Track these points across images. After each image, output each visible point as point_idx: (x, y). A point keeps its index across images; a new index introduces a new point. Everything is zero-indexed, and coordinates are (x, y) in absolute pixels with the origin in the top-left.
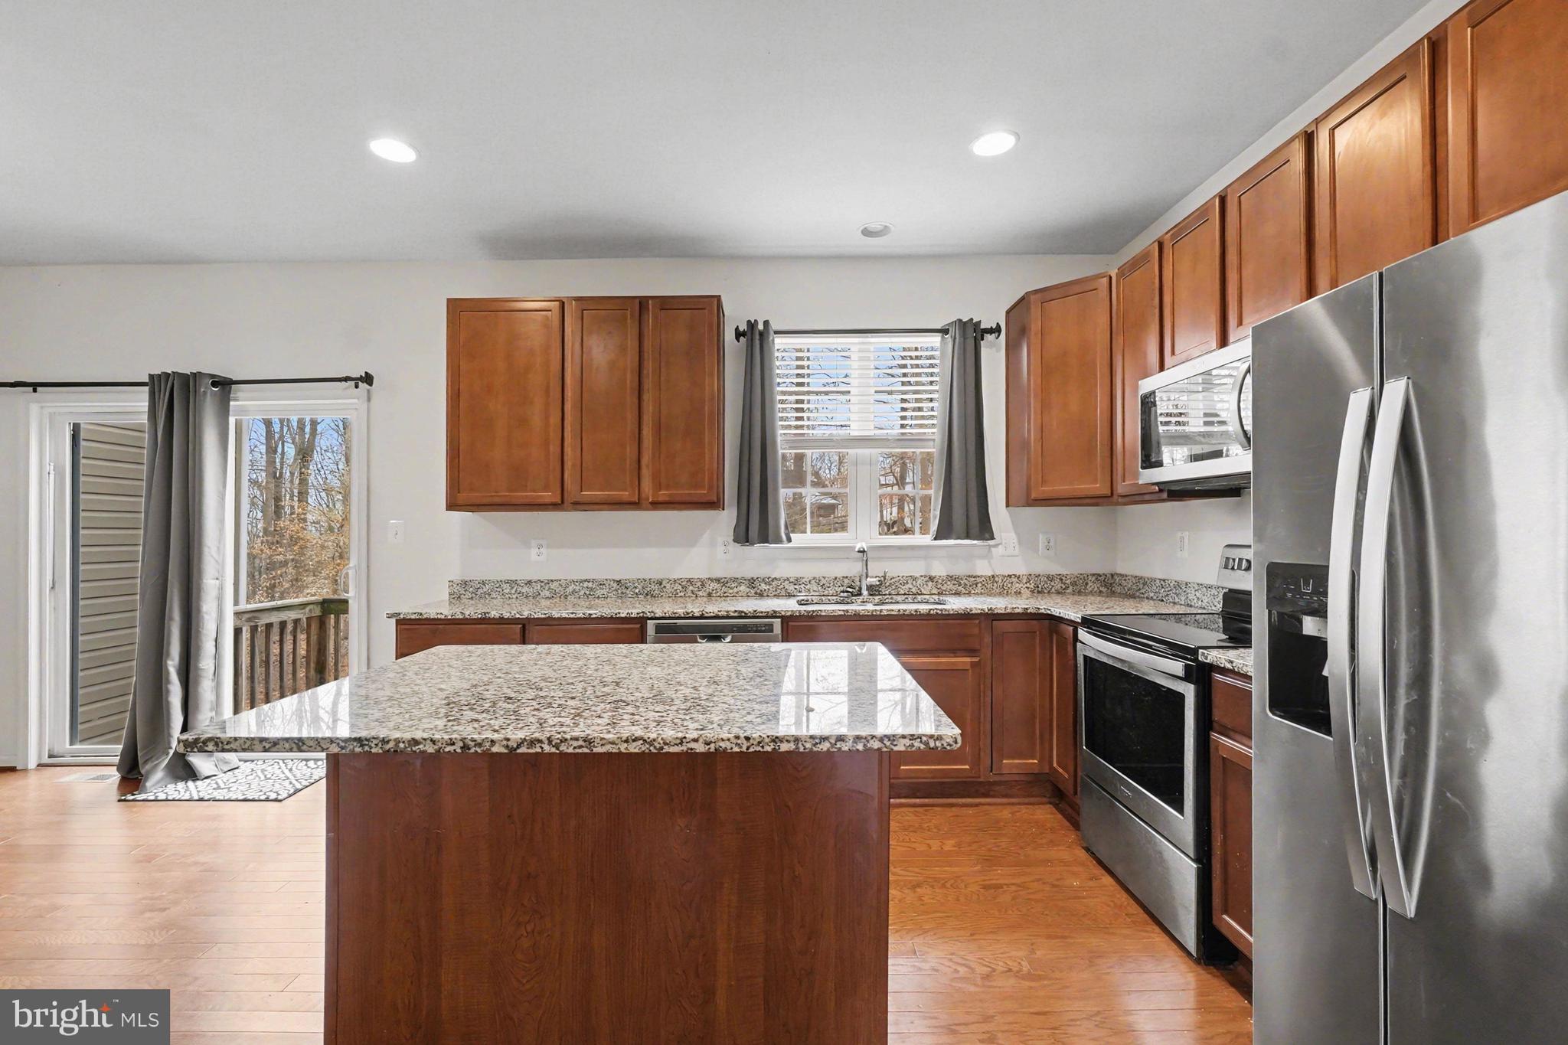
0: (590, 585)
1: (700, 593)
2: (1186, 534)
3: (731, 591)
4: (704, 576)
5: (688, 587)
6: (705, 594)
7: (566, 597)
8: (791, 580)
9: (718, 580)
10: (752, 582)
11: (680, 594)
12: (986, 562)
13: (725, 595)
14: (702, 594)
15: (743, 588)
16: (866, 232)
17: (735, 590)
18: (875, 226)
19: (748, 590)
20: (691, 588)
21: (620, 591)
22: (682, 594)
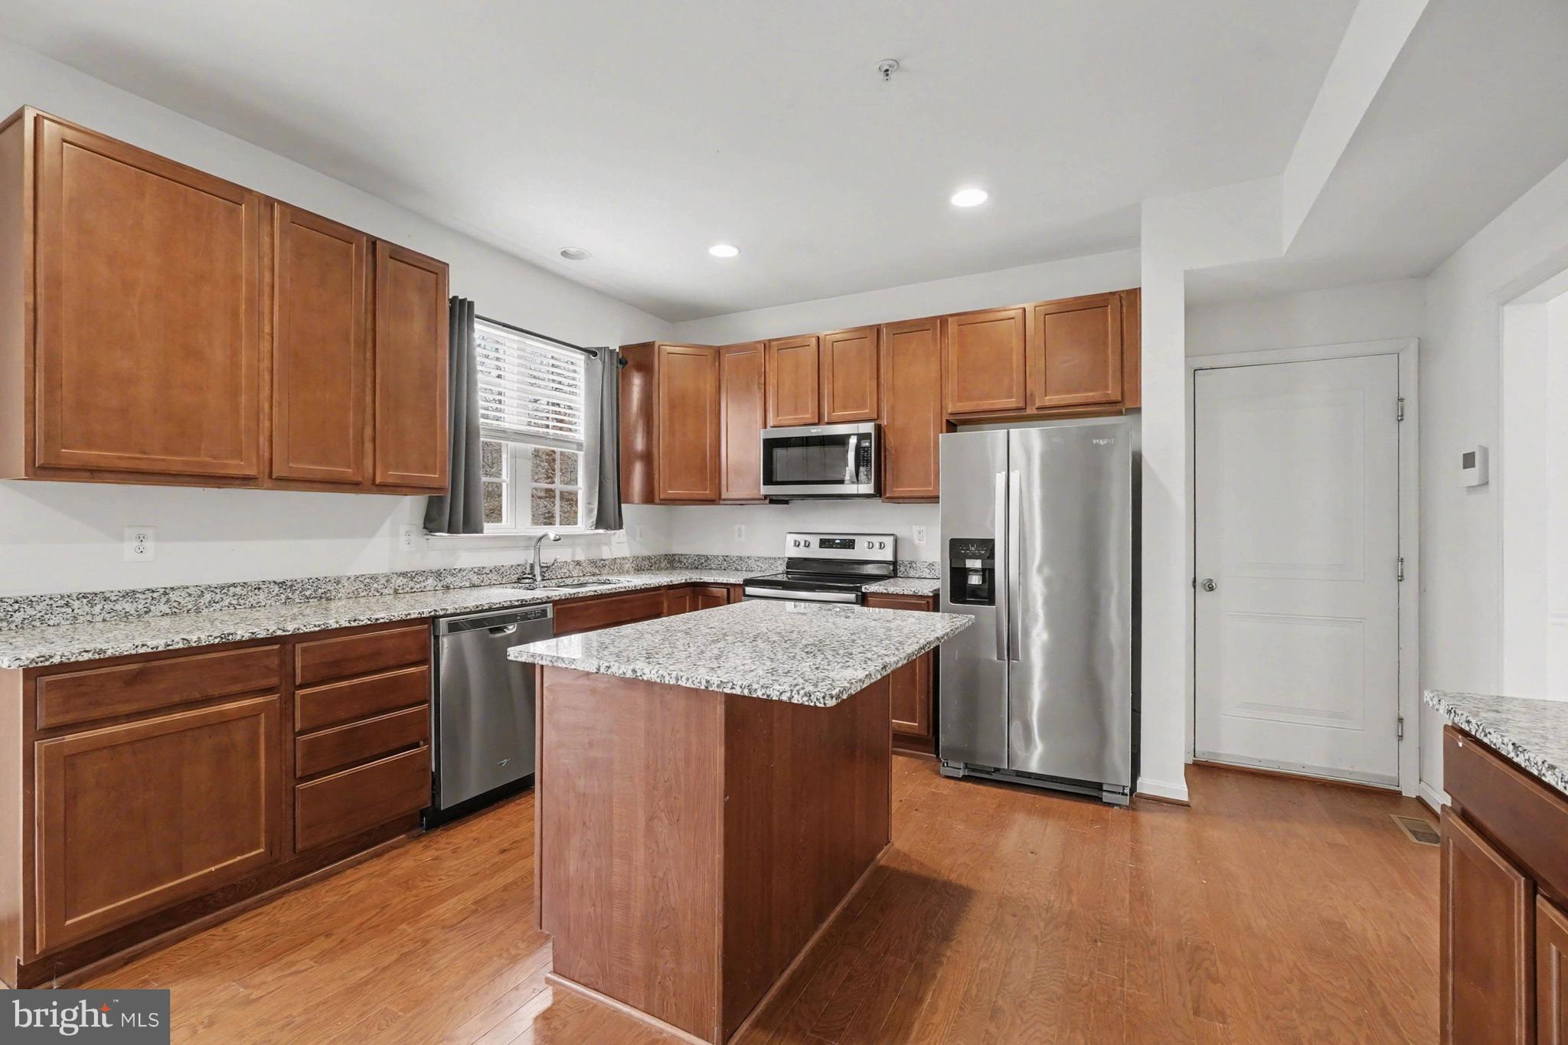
0: (238, 590)
1: (386, 591)
2: (743, 527)
3: (418, 586)
4: (386, 571)
5: (367, 585)
6: (392, 592)
7: (198, 611)
8: (476, 570)
9: (404, 574)
10: (438, 574)
11: (362, 594)
12: (607, 548)
13: (413, 590)
14: (388, 592)
15: (430, 581)
16: (565, 254)
17: (423, 584)
18: (572, 250)
19: (435, 583)
20: (376, 585)
21: (283, 596)
22: (365, 593)
